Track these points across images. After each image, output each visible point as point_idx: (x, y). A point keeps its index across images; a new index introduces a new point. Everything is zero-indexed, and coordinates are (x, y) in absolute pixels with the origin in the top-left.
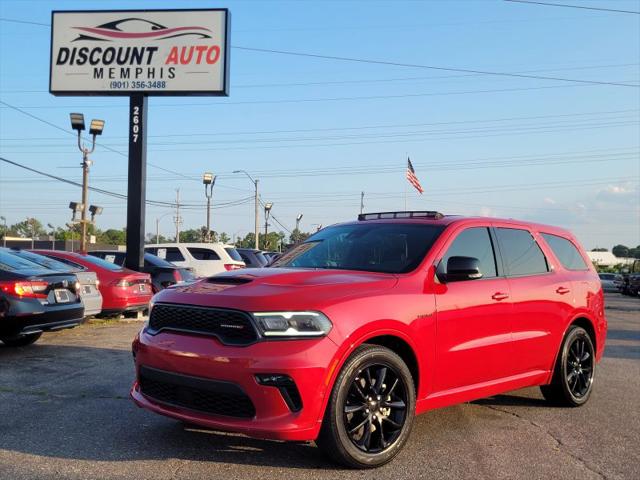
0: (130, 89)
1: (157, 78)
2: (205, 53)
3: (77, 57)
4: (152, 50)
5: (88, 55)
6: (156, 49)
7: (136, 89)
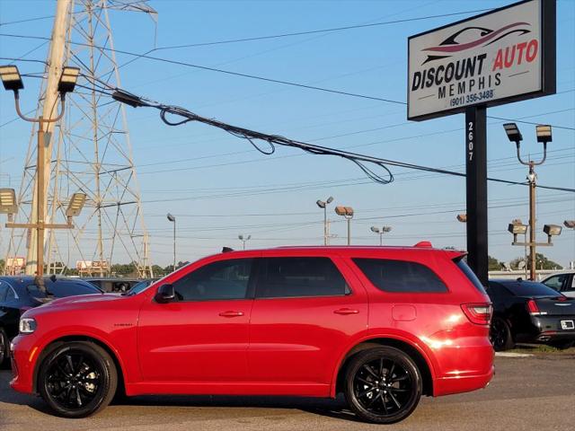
0: (465, 104)
1: (487, 88)
2: (525, 50)
3: (427, 80)
4: (482, 57)
5: (434, 75)
6: (484, 56)
7: (470, 103)
